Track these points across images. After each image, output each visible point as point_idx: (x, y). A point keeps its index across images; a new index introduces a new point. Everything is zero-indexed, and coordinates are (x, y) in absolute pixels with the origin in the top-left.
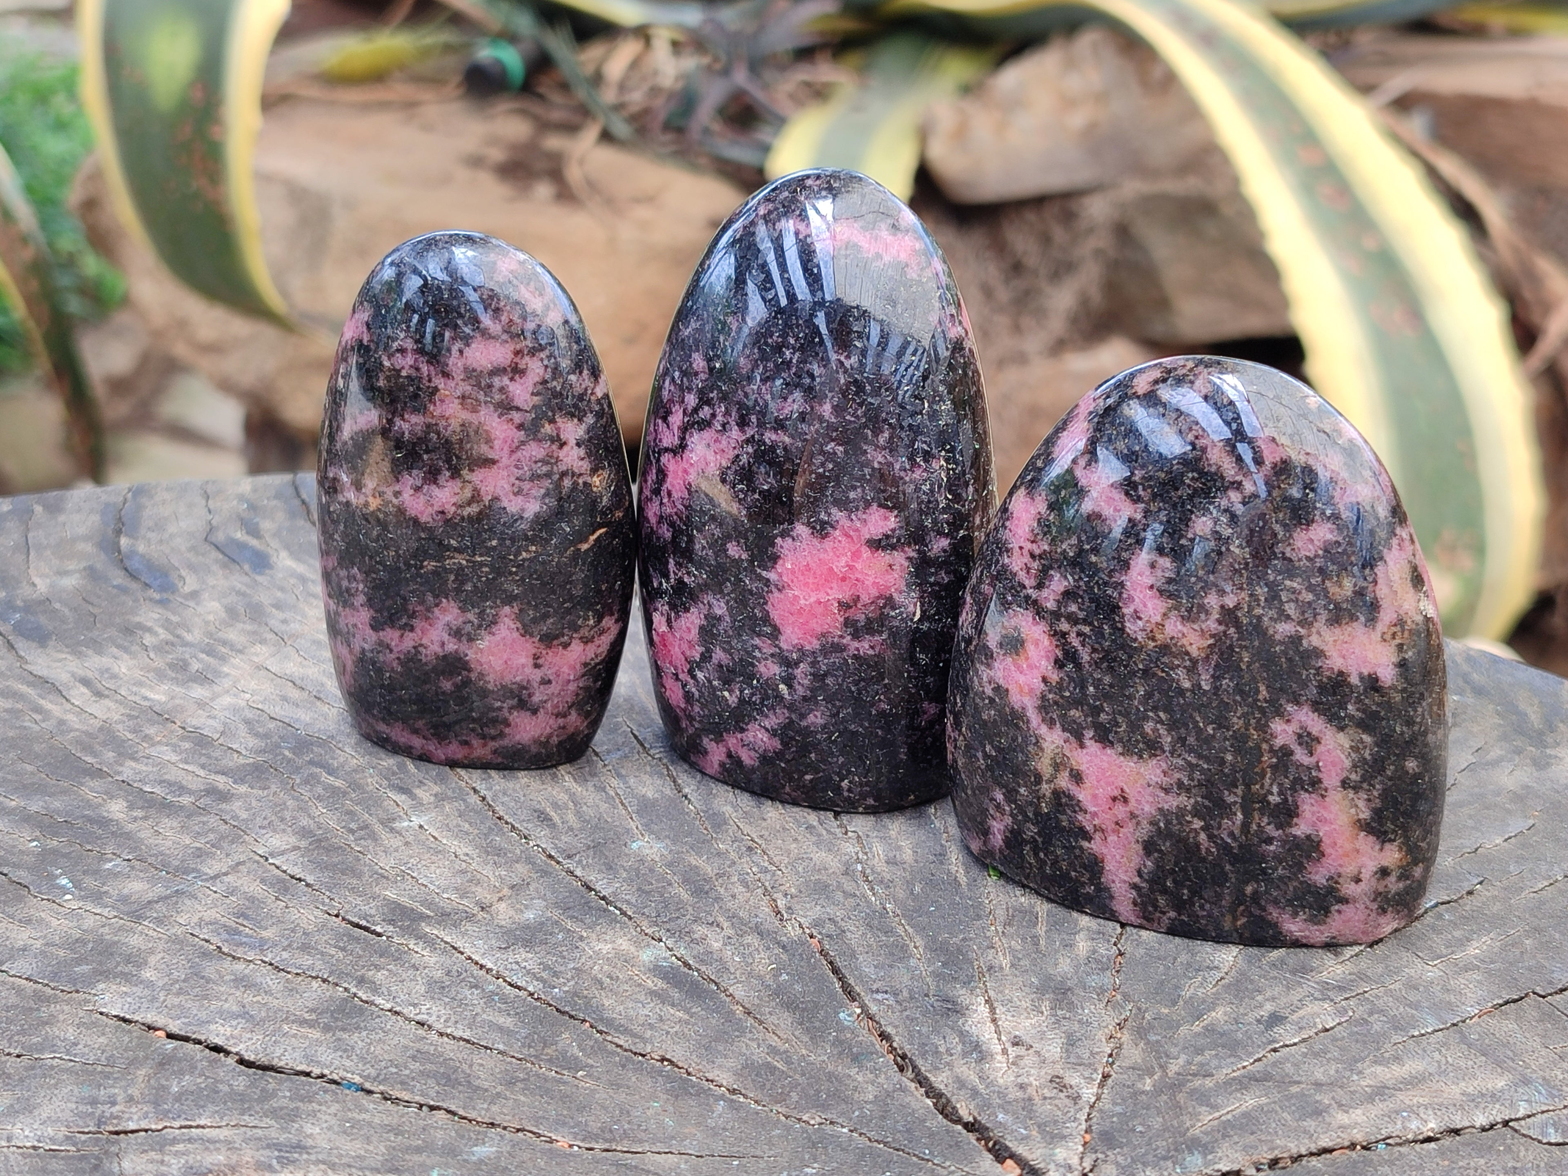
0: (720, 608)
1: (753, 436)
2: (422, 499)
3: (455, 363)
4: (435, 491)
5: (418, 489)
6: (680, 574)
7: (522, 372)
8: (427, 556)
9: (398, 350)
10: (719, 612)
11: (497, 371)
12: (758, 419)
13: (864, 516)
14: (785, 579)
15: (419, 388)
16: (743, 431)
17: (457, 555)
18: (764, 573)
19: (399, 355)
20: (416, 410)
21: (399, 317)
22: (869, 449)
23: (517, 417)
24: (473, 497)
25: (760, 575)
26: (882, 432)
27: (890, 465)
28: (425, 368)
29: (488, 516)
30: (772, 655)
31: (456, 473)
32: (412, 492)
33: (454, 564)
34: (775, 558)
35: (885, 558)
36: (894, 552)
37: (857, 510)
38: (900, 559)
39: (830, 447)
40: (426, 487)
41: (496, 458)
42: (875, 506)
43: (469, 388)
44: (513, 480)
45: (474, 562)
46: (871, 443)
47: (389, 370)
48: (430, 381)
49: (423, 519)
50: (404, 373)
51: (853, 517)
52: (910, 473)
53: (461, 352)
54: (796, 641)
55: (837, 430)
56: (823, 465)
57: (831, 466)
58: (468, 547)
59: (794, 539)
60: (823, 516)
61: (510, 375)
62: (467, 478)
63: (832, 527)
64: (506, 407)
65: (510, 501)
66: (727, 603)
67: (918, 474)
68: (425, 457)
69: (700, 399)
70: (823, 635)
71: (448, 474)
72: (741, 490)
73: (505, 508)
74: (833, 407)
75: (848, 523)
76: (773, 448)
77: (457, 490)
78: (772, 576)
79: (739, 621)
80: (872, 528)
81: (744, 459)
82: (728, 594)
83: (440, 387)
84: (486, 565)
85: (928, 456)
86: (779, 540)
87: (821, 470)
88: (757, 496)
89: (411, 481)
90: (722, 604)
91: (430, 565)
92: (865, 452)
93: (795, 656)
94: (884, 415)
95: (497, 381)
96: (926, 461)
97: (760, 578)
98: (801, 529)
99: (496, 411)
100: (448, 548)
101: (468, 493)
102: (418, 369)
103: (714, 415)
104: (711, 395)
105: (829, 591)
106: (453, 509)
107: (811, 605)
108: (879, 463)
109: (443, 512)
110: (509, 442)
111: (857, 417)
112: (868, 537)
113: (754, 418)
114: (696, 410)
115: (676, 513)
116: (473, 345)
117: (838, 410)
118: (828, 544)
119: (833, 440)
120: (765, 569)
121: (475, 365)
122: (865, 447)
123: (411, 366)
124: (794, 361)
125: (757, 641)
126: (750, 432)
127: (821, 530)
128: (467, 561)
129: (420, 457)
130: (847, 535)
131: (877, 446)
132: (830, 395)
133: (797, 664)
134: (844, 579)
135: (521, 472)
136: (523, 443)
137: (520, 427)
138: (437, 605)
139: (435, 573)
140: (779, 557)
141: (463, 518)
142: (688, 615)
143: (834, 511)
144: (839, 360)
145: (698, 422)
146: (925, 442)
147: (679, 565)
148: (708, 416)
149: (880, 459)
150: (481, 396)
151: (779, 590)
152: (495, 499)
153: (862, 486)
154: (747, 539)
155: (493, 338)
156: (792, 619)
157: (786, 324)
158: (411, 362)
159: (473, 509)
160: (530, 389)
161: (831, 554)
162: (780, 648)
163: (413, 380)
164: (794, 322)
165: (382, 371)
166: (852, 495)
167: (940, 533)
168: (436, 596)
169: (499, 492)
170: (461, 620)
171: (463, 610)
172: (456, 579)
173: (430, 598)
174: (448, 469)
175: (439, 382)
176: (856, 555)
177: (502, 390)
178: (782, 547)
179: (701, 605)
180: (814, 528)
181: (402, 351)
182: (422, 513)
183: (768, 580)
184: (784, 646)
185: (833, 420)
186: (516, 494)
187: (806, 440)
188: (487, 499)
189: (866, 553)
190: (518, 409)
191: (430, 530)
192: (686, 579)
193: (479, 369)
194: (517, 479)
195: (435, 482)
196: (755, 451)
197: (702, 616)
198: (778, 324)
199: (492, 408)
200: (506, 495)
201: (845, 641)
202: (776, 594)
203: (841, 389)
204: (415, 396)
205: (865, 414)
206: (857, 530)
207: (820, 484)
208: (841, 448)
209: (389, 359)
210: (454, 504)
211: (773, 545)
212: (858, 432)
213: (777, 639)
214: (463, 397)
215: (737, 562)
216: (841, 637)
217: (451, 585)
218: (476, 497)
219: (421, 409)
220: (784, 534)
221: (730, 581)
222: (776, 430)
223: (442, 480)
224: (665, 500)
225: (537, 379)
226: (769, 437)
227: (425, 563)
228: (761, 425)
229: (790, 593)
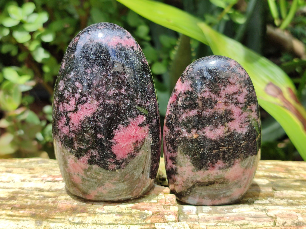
0: (95, 153)
1: (102, 103)
2: (213, 133)
3: (222, 93)
4: (217, 130)
5: (211, 130)
6: (79, 146)
7: (241, 93)
8: (214, 149)
9: (203, 92)
10: (95, 154)
11: (235, 94)
12: (103, 97)
13: (137, 118)
14: (117, 141)
15: (212, 102)
16: (98, 102)
17: (223, 147)
18: (110, 141)
19: (204, 93)
20: (211, 108)
21: (203, 82)
22: (136, 100)
23: (240, 106)
24: (228, 130)
25: (109, 141)
26: (139, 94)
27: (142, 103)
28: (213, 96)
29: (232, 135)
30: (114, 163)
31: (223, 124)
32: (209, 131)
33: (223, 150)
34: (113, 136)
35: (143, 128)
36: (146, 126)
37: (135, 117)
38: (146, 128)
39: (126, 101)
40: (214, 129)
41: (235, 118)
42: (140, 115)
43: (227, 99)
44: (240, 124)
45: (228, 149)
46: (136, 98)
47: (201, 97)
48: (215, 99)
49: (213, 139)
50: (206, 98)
51: (134, 119)
52: (146, 104)
53: (224, 89)
54: (121, 157)
55: (127, 96)
56: (124, 107)
57: (127, 107)
58: (227, 145)
59: (118, 129)
60: (126, 121)
61: (238, 94)
62: (226, 125)
63: (129, 123)
64: (237, 103)
65: (239, 130)
66: (98, 151)
67: (148, 104)
68: (214, 121)
69: (81, 95)
70: (129, 153)
71: (221, 125)
72: (100, 119)
73: (237, 132)
74: (125, 90)
75: (133, 121)
76: (109, 105)
77: (223, 129)
78: (113, 141)
79: (102, 156)
80: (140, 121)
81: (100, 110)
82: (99, 149)
83: (218, 100)
84: (232, 149)
85: (149, 98)
86: (114, 131)
87: (124, 108)
88: (106, 119)
89: (209, 128)
90: (97, 152)
91: (215, 151)
92: (135, 101)
93: (121, 161)
94: (138, 89)
95: (235, 97)
96: (149, 100)
97: (109, 142)
98: (120, 126)
99: (235, 105)
100: (221, 146)
101: (227, 130)
102: (211, 96)
103: (87, 99)
104: (85, 93)
105: (130, 141)
106: (223, 134)
107: (125, 146)
108: (139, 103)
109: (219, 136)
110: (239, 113)
111: (132, 91)
112: (139, 124)
113: (101, 98)
114: (80, 98)
115: (76, 129)
116: (228, 87)
117: (126, 91)
118: (128, 128)
119: (126, 99)
120: (111, 139)
121: (228, 93)
122: (135, 99)
123: (208, 96)
124: (111, 79)
125: (109, 160)
126: (101, 102)
127: (126, 125)
128: (226, 149)
129: (212, 121)
130: (133, 125)
131: (138, 98)
132: (123, 87)
133: (121, 163)
134: (133, 137)
135: (242, 121)
136: (242, 113)
137: (241, 108)
138: (216, 162)
139: (216, 153)
140: (114, 135)
141: (225, 137)
142: (84, 157)
143: (129, 119)
144: (124, 76)
145: (81, 102)
146: (148, 95)
147: (79, 144)
148: (85, 100)
149: (140, 102)
150: (230, 101)
151: (115, 144)
152: (235, 130)
153: (136, 110)
154: (104, 132)
155: (233, 84)
156: (120, 151)
157: (107, 69)
158: (208, 95)
159: (229, 134)
160: (244, 97)
161: (130, 131)
162: (116, 160)
163: (209, 100)
164: (109, 68)
165: (198, 98)
166: (133, 113)
167: (154, 118)
168: (216, 160)
169: (236, 128)
170: (224, 165)
171: (224, 163)
172: (223, 154)
173: (214, 160)
174: (221, 123)
175: (217, 99)
176: (136, 129)
177: (236, 99)
178: (115, 132)
179: (88, 154)
180: (124, 125)
181: (205, 92)
182: (213, 137)
183: (112, 142)
184: (117, 159)
185: (126, 94)
186: (240, 128)
187: (118, 101)
188: (232, 130)
189: (139, 128)
190: (241, 103)
191: (215, 141)
192: (82, 147)
193: (229, 94)
194: (241, 123)
195: (217, 128)
196: (103, 107)
197: (89, 157)
198: (104, 69)
199: (234, 104)
200: (238, 128)
201: (135, 154)
202: (114, 145)
203: (126, 85)
204: (210, 104)
205: (134, 90)
206: (136, 123)
207: (124, 112)
208: (129, 101)
209: (200, 94)
210: (223, 133)
211: (112, 132)
212: (133, 95)
213: (115, 158)
214: (225, 102)
215: (101, 139)
216: (134, 153)
217: (221, 156)
218: (229, 130)
219: (212, 108)
220: (116, 128)
221: (99, 145)
222: (109, 100)
223: (219, 127)
224: (71, 126)
225: (245, 94)
226: (107, 102)
227: (213, 151)
228: (104, 99)
229: (118, 144)
